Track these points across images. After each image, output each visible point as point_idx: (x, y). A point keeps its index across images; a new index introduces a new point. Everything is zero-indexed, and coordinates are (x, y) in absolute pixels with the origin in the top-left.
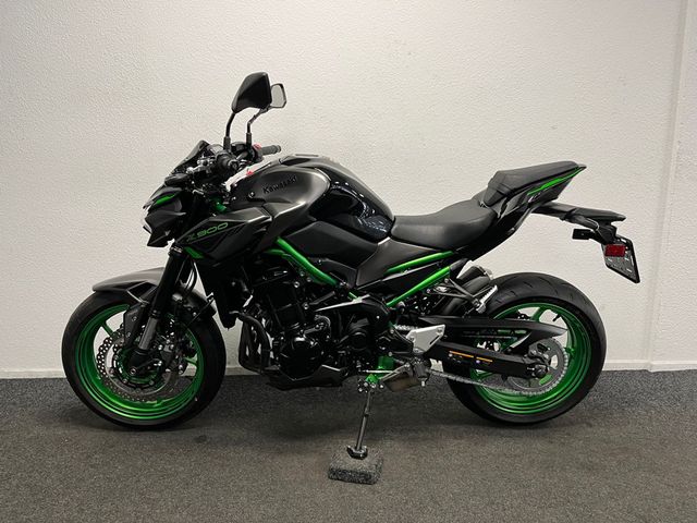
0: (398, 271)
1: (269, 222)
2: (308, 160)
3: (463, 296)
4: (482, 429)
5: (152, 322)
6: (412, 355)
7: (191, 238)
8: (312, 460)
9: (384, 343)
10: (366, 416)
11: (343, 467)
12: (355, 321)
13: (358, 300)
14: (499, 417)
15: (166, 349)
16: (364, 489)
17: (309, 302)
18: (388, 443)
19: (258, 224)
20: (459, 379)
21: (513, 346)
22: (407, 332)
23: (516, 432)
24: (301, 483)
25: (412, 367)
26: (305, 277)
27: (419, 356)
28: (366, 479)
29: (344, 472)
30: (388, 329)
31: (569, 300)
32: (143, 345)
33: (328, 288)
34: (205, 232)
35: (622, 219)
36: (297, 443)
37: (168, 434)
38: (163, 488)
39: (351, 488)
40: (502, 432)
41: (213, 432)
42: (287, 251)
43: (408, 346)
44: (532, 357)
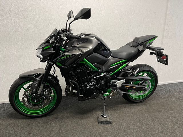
0: (113, 66)
1: (83, 54)
2: (90, 35)
3: (130, 71)
4: (130, 105)
5: (42, 86)
6: (117, 88)
7: (59, 59)
8: (92, 119)
9: (110, 86)
10: (105, 105)
11: (103, 121)
12: (102, 80)
13: (103, 75)
14: (134, 101)
15: (46, 93)
16: (110, 126)
17: (90, 76)
18: (109, 112)
19: (79, 55)
20: (126, 93)
21: (140, 83)
22: (116, 82)
23: (137, 104)
24: (92, 127)
25: (117, 91)
26: (90, 69)
27: (118, 88)
28: (110, 123)
29: (103, 122)
30: (111, 82)
31: (152, 70)
32: (39, 93)
33: (96, 71)
34: (63, 57)
35: (164, 49)
36: (85, 115)
37: (46, 118)
38: (53, 135)
39: (106, 126)
40: (134, 105)
41: (60, 115)
42: (86, 62)
43: (116, 86)
44: (144, 85)
